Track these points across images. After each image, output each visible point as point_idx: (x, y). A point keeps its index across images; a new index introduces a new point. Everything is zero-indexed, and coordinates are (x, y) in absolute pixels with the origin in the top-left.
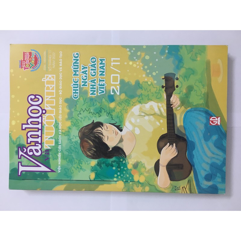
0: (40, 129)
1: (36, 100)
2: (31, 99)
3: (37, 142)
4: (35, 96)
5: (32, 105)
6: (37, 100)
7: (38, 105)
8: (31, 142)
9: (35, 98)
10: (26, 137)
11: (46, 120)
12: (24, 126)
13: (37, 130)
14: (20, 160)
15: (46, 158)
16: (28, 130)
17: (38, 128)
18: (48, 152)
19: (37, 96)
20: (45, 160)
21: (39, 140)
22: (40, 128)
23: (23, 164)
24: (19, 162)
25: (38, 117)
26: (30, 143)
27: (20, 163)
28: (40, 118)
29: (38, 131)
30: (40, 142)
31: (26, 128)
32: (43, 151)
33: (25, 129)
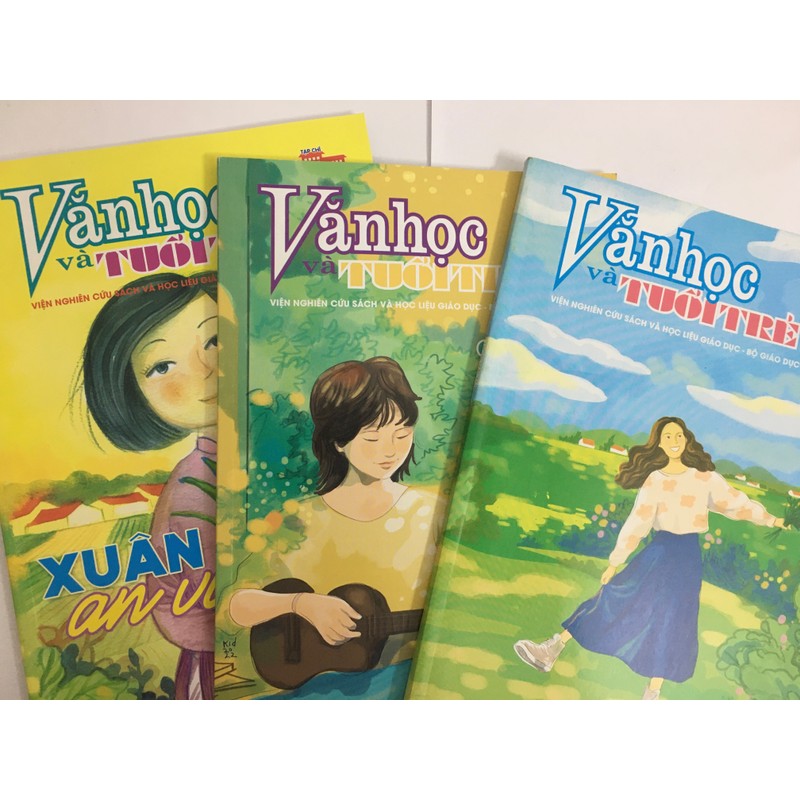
0: (392, 249)
1: (473, 241)
2: (473, 228)
3: (356, 241)
4: (484, 238)
5: (458, 230)
6: (473, 244)
7: (458, 245)
8: (357, 223)
9: (478, 239)
10: (371, 211)
11: (418, 265)
12: (400, 206)
13: (391, 240)
14: (304, 190)
15: (311, 265)
16: (390, 215)
17: (396, 243)
18: (328, 270)
19: (481, 243)
20: (306, 263)
21: (363, 245)
22: (396, 249)
23: (293, 199)
24: (298, 188)
25: (425, 243)
26: (353, 221)
27: (294, 190)
28: (425, 250)
29: (387, 243)
30: (357, 248)
31: (395, 210)
32: (330, 255)
33: (391, 208)
